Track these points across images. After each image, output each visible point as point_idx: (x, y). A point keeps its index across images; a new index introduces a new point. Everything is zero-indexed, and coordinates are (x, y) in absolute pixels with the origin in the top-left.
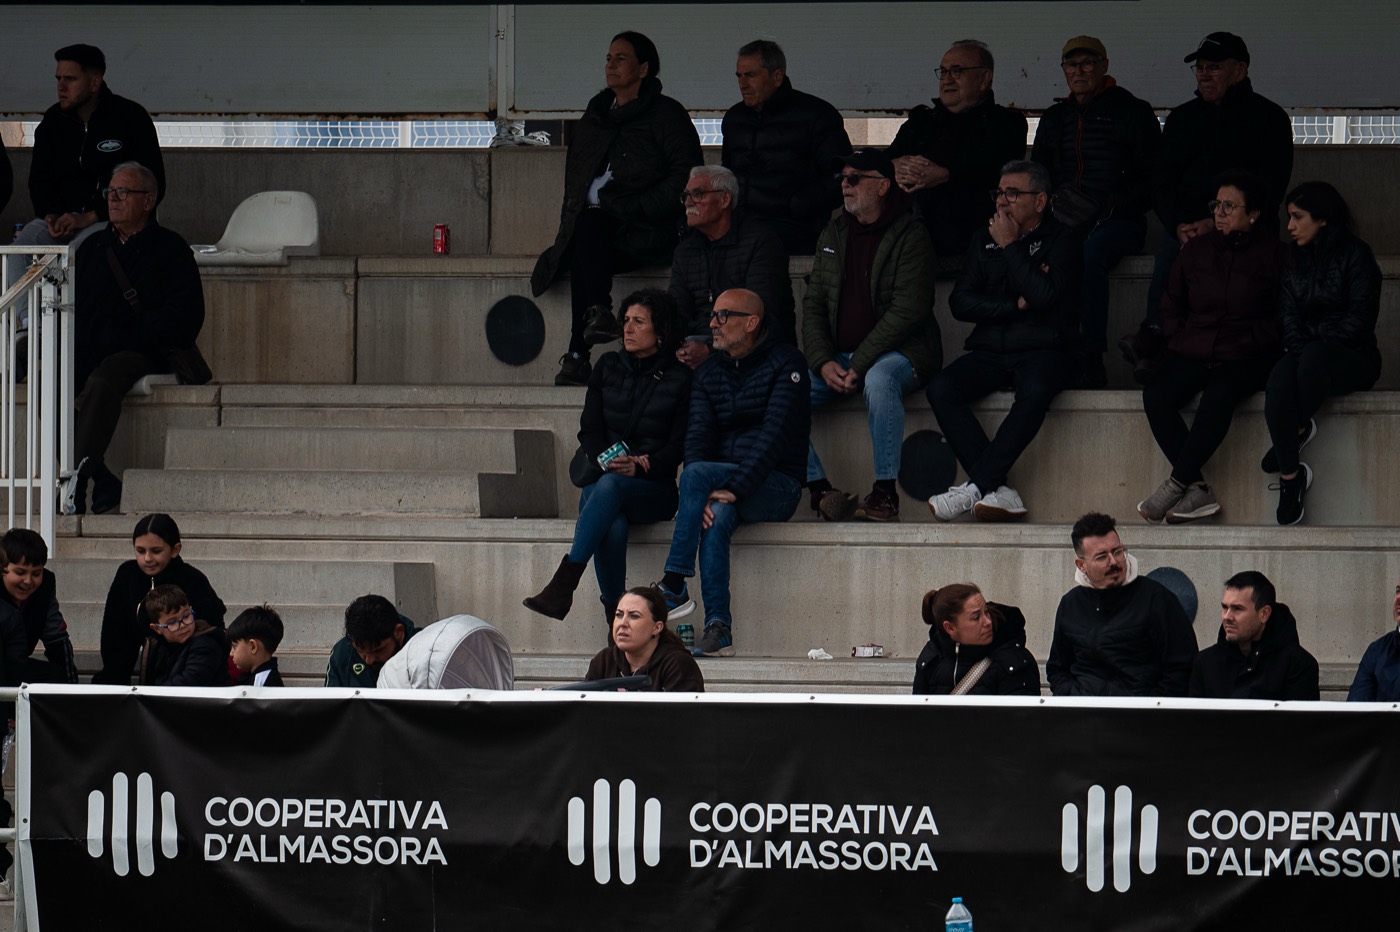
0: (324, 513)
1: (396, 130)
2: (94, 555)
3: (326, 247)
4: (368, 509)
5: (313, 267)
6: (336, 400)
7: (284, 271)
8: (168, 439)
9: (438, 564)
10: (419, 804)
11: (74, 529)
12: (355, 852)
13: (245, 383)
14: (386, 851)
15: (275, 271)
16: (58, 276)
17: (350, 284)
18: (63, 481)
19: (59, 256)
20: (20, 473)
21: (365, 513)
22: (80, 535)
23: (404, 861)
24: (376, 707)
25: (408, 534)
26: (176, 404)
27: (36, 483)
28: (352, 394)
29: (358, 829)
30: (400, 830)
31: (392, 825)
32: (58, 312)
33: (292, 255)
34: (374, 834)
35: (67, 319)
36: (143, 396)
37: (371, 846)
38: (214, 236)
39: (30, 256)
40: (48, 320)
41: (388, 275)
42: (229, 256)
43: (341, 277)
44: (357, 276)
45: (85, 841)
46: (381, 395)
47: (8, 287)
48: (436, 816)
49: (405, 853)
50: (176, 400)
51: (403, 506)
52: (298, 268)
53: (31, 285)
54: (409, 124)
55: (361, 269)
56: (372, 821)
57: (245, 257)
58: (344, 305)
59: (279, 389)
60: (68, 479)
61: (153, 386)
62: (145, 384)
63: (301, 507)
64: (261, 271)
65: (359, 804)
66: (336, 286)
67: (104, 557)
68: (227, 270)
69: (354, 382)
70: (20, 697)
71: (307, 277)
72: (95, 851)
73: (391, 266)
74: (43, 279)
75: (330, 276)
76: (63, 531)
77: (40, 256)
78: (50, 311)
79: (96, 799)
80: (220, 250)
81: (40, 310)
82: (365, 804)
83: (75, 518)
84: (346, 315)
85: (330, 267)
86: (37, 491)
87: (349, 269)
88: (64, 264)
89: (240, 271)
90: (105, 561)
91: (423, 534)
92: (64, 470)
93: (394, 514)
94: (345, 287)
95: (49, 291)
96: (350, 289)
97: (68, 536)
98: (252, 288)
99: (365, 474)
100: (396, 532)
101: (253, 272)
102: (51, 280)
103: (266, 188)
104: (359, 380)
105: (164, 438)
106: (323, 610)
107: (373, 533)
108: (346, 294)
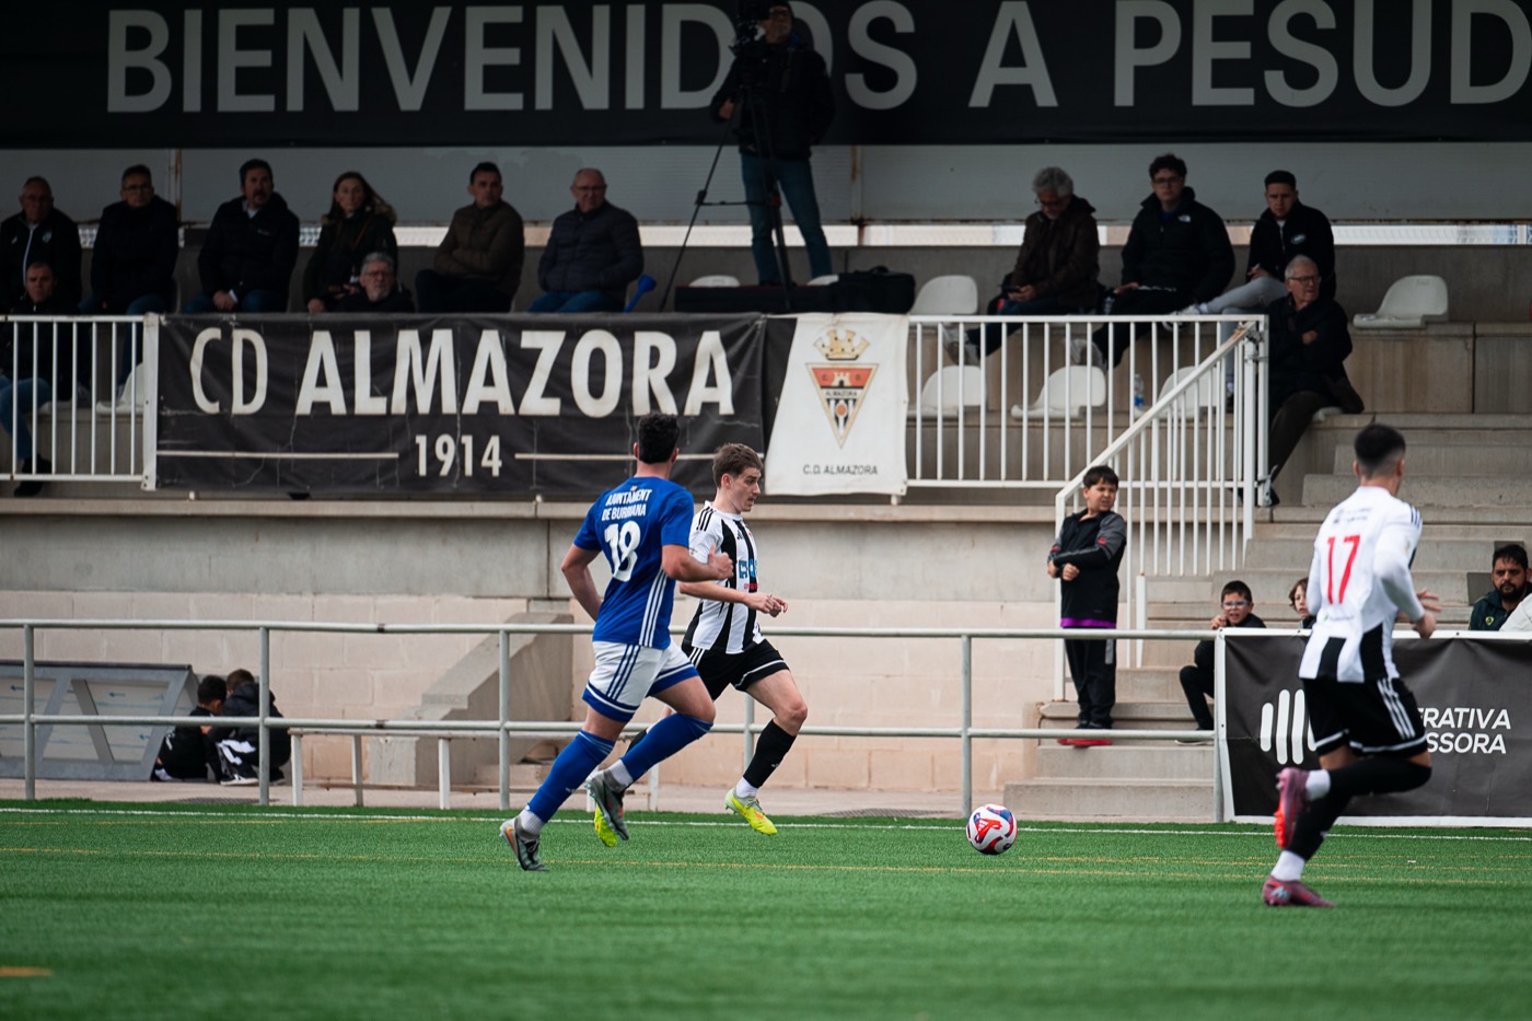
0: (1447, 505)
1: (1516, 232)
2: (1282, 536)
3: (1454, 315)
4: (1478, 502)
5: (1443, 330)
6: (1456, 425)
7: (1423, 333)
8: (1337, 453)
9: (1526, 542)
10: (1492, 711)
11: (1267, 518)
12: (1440, 744)
13: (1395, 413)
14: (1464, 743)
15: (1417, 332)
16: (1257, 337)
17: (1470, 341)
18: (1260, 483)
19: (1258, 323)
20: (1229, 478)
21: (1476, 506)
22: (1272, 521)
23: (1475, 751)
24: (1473, 645)
25: (1505, 520)
26: (1343, 428)
27: (1241, 485)
28: (1468, 421)
29: (1446, 728)
30: (1476, 729)
31: (1470, 726)
32: (1256, 362)
33: (1428, 321)
34: (1456, 732)
35: (1263, 368)
36: (1319, 422)
37: (1453, 741)
38: (1372, 307)
39: (1236, 323)
40: (1250, 368)
41: (1497, 336)
42: (1384, 322)
43: (1463, 337)
44: (1475, 336)
45: (1259, 739)
46: (1490, 421)
47: (1222, 343)
48: (1503, 719)
49: (1477, 745)
50: (1343, 425)
51: (1503, 501)
52: (1432, 331)
53: (1237, 343)
54: (1525, 227)
55: (1478, 331)
56: (1456, 723)
57: (1395, 322)
58: (1467, 356)
59: (1417, 417)
60: (1264, 481)
61: (1327, 415)
62: (1320, 415)
63: (1430, 501)
64: (1406, 332)
65: (1449, 711)
66: (1460, 343)
67: (1288, 537)
68: (1382, 332)
69: (1473, 411)
70: (1218, 638)
71: (1439, 337)
72: (1266, 746)
73: (1500, 329)
74: (1246, 339)
75: (1456, 336)
76: (1260, 518)
77: (1244, 322)
78: (1250, 362)
79: (1268, 709)
80: (1378, 317)
81: (1244, 361)
82: (1453, 711)
83: (1268, 510)
84: (1467, 363)
85: (1456, 329)
86: (1241, 491)
87: (1469, 330)
88: (1261, 328)
89: (1391, 333)
90: (1289, 540)
91: (1515, 520)
92: (1261, 475)
93: (1496, 506)
94: (1466, 344)
95: (1250, 347)
96: (1470, 346)
97: (1263, 522)
98: (1400, 345)
99: (1477, 477)
100: (1497, 519)
101: (1401, 334)
102: (1252, 339)
103: (1413, 273)
104: (1476, 410)
105: (1334, 452)
106: (1443, 575)
107: (1480, 519)
108: (1467, 349)
